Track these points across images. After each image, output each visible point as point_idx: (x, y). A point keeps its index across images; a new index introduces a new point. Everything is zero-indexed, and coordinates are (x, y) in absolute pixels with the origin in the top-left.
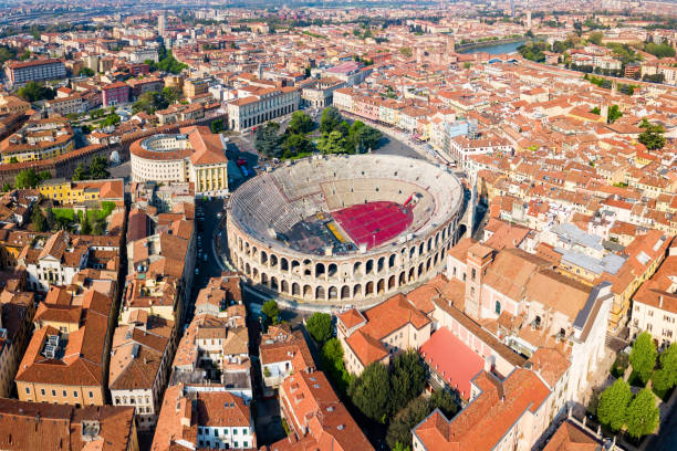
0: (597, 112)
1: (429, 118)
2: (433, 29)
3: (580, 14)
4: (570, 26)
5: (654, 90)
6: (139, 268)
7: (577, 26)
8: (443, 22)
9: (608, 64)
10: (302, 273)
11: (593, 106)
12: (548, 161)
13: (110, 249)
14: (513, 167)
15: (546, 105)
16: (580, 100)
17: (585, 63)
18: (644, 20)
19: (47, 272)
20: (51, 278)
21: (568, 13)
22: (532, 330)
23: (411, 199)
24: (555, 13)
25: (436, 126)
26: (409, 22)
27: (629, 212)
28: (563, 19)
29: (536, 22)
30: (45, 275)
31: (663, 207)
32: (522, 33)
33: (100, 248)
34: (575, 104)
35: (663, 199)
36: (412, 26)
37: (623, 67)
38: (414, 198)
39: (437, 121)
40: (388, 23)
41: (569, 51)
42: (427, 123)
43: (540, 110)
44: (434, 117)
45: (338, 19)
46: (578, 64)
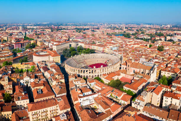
0: (146, 45)
1: (106, 47)
2: (98, 31)
3: (137, 28)
4: (135, 30)
5: (160, 41)
6: (52, 75)
7: (137, 30)
8: (100, 29)
9: (147, 38)
10: (89, 73)
11: (145, 45)
12: (137, 54)
13: (40, 74)
14: (130, 54)
15: (134, 45)
16: (142, 44)
17: (141, 38)
18: (155, 29)
19: (26, 81)
20: (27, 83)
21: (134, 28)
22: (142, 74)
23: (106, 62)
24: (130, 27)
25: (108, 49)
26: (91, 29)
27: (158, 60)
28: (133, 29)
29: (126, 29)
30: (25, 82)
31: (165, 59)
32: (123, 32)
33: (37, 74)
34: (141, 44)
35: (165, 58)
36: (92, 30)
37: (151, 38)
38: (107, 61)
39: (108, 47)
40: (85, 29)
41: (136, 35)
42: (105, 48)
43: (133, 45)
44: (107, 47)
45: (69, 28)
46: (139, 38)
